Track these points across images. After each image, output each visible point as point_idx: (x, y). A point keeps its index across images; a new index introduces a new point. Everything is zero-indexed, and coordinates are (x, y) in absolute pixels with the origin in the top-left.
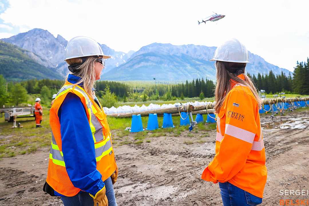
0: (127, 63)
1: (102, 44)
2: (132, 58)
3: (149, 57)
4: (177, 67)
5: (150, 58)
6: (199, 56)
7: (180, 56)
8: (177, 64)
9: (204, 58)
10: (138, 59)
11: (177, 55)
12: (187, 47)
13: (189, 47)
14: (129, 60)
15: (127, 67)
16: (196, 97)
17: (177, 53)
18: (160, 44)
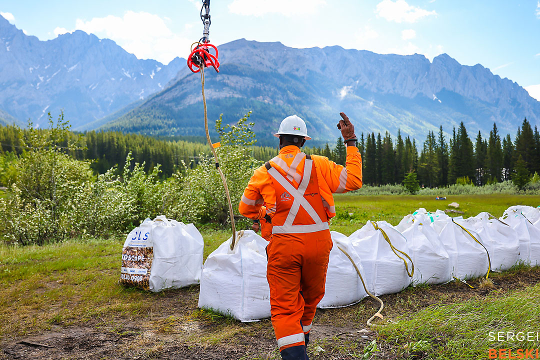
0: (168, 90)
1: (104, 40)
2: (179, 79)
3: (226, 76)
4: (296, 105)
5: (228, 78)
6: (353, 78)
7: (303, 77)
8: (296, 98)
9: (365, 84)
10: (196, 81)
11: (296, 73)
12: (324, 54)
13: (327, 54)
14: (173, 83)
15: (168, 102)
16: (393, 184)
17: (297, 70)
18: (254, 44)
